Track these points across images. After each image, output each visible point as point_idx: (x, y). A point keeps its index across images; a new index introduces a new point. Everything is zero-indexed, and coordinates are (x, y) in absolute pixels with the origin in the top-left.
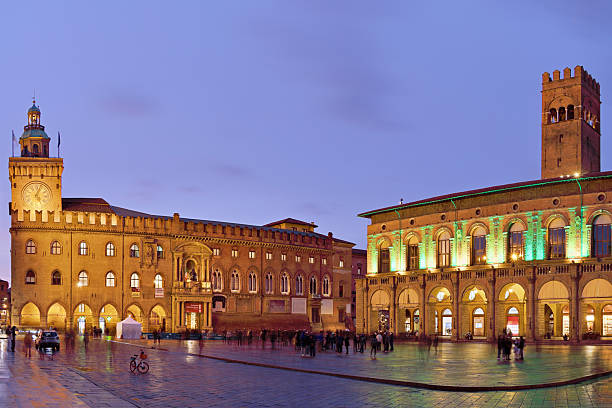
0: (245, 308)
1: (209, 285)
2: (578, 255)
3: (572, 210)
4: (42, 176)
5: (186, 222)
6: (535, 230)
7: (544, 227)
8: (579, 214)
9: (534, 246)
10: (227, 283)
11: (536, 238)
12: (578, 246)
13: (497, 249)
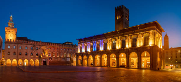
0: (56, 60)
1: (48, 55)
2: (118, 48)
3: (117, 38)
4: (12, 32)
5: (43, 42)
6: (109, 43)
7: (111, 42)
8: (118, 38)
9: (109, 46)
10: (52, 55)
11: (109, 44)
12: (118, 45)
13: (102, 47)
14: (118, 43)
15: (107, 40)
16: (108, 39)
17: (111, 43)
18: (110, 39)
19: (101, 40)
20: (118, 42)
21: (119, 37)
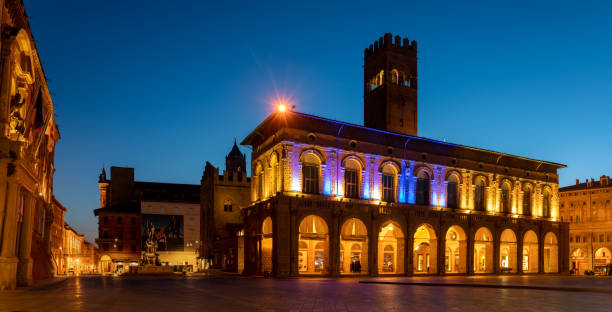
3: (491, 175)
6: (468, 185)
7: (473, 183)
8: (494, 178)
9: (467, 198)
11: (468, 191)
12: (494, 202)
13: (439, 194)
14: (494, 196)
15: (460, 173)
16: (464, 170)
17: (472, 187)
18: (472, 172)
19: (436, 166)
20: (495, 192)
21: (498, 176)
